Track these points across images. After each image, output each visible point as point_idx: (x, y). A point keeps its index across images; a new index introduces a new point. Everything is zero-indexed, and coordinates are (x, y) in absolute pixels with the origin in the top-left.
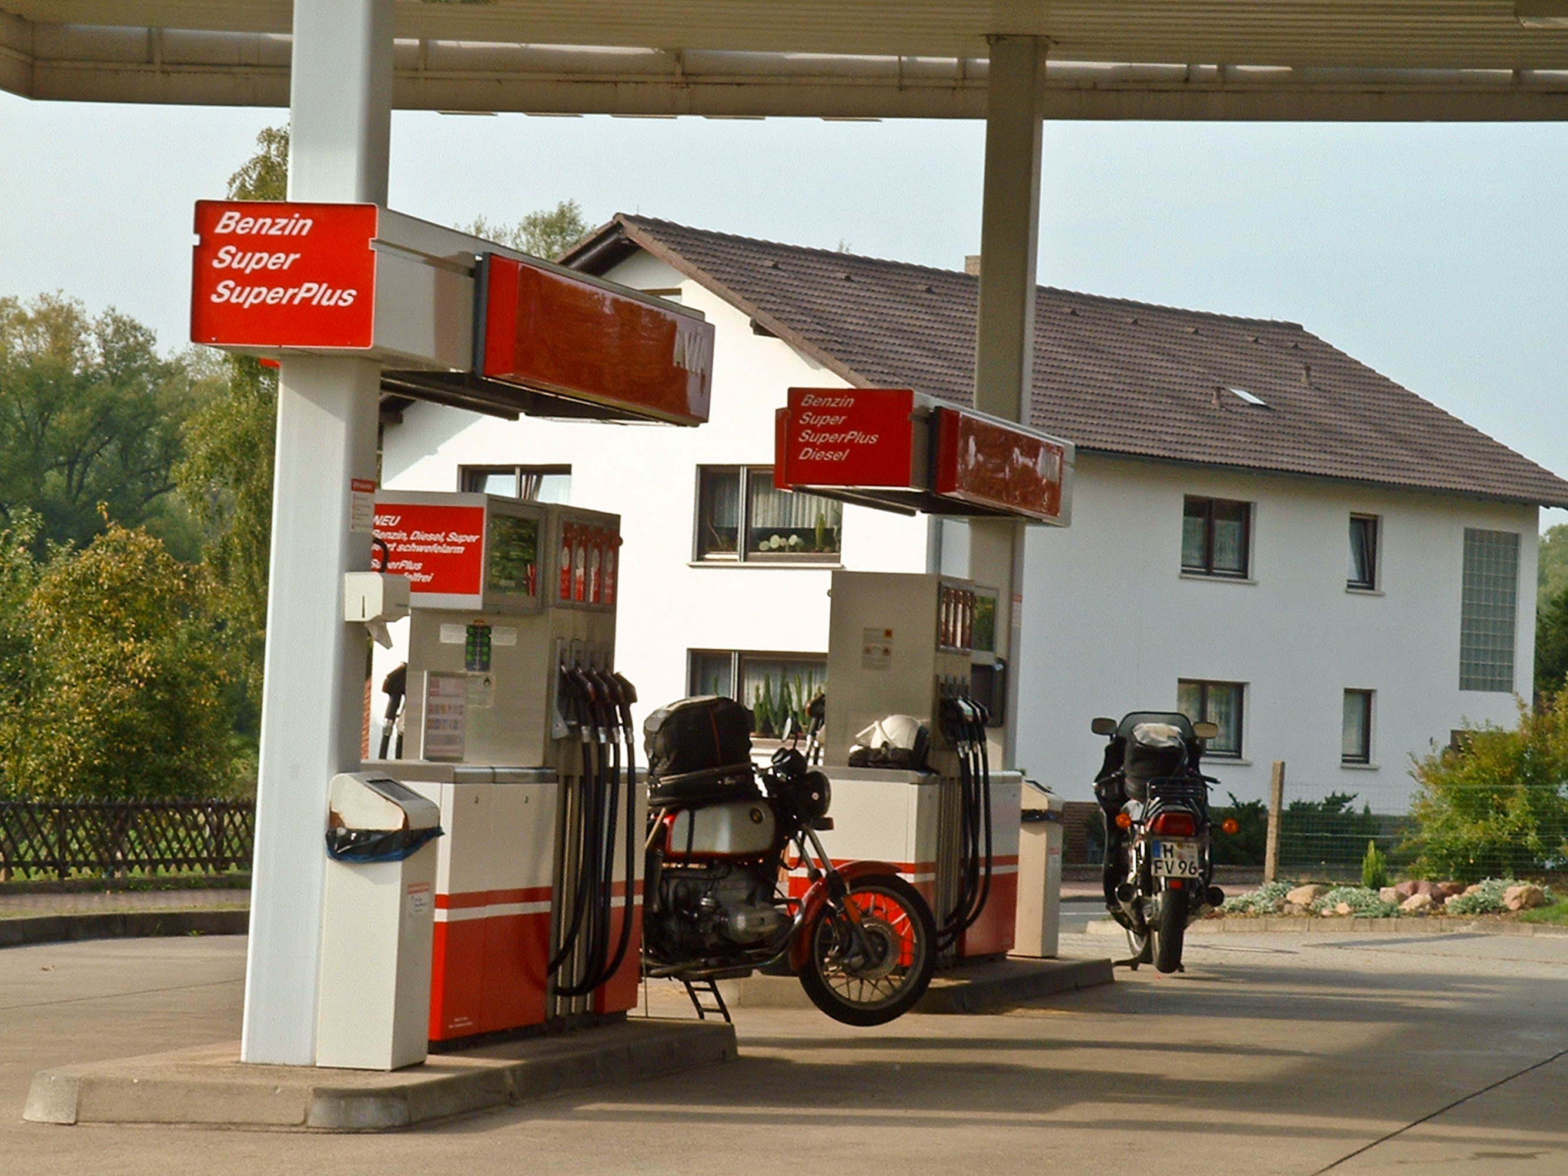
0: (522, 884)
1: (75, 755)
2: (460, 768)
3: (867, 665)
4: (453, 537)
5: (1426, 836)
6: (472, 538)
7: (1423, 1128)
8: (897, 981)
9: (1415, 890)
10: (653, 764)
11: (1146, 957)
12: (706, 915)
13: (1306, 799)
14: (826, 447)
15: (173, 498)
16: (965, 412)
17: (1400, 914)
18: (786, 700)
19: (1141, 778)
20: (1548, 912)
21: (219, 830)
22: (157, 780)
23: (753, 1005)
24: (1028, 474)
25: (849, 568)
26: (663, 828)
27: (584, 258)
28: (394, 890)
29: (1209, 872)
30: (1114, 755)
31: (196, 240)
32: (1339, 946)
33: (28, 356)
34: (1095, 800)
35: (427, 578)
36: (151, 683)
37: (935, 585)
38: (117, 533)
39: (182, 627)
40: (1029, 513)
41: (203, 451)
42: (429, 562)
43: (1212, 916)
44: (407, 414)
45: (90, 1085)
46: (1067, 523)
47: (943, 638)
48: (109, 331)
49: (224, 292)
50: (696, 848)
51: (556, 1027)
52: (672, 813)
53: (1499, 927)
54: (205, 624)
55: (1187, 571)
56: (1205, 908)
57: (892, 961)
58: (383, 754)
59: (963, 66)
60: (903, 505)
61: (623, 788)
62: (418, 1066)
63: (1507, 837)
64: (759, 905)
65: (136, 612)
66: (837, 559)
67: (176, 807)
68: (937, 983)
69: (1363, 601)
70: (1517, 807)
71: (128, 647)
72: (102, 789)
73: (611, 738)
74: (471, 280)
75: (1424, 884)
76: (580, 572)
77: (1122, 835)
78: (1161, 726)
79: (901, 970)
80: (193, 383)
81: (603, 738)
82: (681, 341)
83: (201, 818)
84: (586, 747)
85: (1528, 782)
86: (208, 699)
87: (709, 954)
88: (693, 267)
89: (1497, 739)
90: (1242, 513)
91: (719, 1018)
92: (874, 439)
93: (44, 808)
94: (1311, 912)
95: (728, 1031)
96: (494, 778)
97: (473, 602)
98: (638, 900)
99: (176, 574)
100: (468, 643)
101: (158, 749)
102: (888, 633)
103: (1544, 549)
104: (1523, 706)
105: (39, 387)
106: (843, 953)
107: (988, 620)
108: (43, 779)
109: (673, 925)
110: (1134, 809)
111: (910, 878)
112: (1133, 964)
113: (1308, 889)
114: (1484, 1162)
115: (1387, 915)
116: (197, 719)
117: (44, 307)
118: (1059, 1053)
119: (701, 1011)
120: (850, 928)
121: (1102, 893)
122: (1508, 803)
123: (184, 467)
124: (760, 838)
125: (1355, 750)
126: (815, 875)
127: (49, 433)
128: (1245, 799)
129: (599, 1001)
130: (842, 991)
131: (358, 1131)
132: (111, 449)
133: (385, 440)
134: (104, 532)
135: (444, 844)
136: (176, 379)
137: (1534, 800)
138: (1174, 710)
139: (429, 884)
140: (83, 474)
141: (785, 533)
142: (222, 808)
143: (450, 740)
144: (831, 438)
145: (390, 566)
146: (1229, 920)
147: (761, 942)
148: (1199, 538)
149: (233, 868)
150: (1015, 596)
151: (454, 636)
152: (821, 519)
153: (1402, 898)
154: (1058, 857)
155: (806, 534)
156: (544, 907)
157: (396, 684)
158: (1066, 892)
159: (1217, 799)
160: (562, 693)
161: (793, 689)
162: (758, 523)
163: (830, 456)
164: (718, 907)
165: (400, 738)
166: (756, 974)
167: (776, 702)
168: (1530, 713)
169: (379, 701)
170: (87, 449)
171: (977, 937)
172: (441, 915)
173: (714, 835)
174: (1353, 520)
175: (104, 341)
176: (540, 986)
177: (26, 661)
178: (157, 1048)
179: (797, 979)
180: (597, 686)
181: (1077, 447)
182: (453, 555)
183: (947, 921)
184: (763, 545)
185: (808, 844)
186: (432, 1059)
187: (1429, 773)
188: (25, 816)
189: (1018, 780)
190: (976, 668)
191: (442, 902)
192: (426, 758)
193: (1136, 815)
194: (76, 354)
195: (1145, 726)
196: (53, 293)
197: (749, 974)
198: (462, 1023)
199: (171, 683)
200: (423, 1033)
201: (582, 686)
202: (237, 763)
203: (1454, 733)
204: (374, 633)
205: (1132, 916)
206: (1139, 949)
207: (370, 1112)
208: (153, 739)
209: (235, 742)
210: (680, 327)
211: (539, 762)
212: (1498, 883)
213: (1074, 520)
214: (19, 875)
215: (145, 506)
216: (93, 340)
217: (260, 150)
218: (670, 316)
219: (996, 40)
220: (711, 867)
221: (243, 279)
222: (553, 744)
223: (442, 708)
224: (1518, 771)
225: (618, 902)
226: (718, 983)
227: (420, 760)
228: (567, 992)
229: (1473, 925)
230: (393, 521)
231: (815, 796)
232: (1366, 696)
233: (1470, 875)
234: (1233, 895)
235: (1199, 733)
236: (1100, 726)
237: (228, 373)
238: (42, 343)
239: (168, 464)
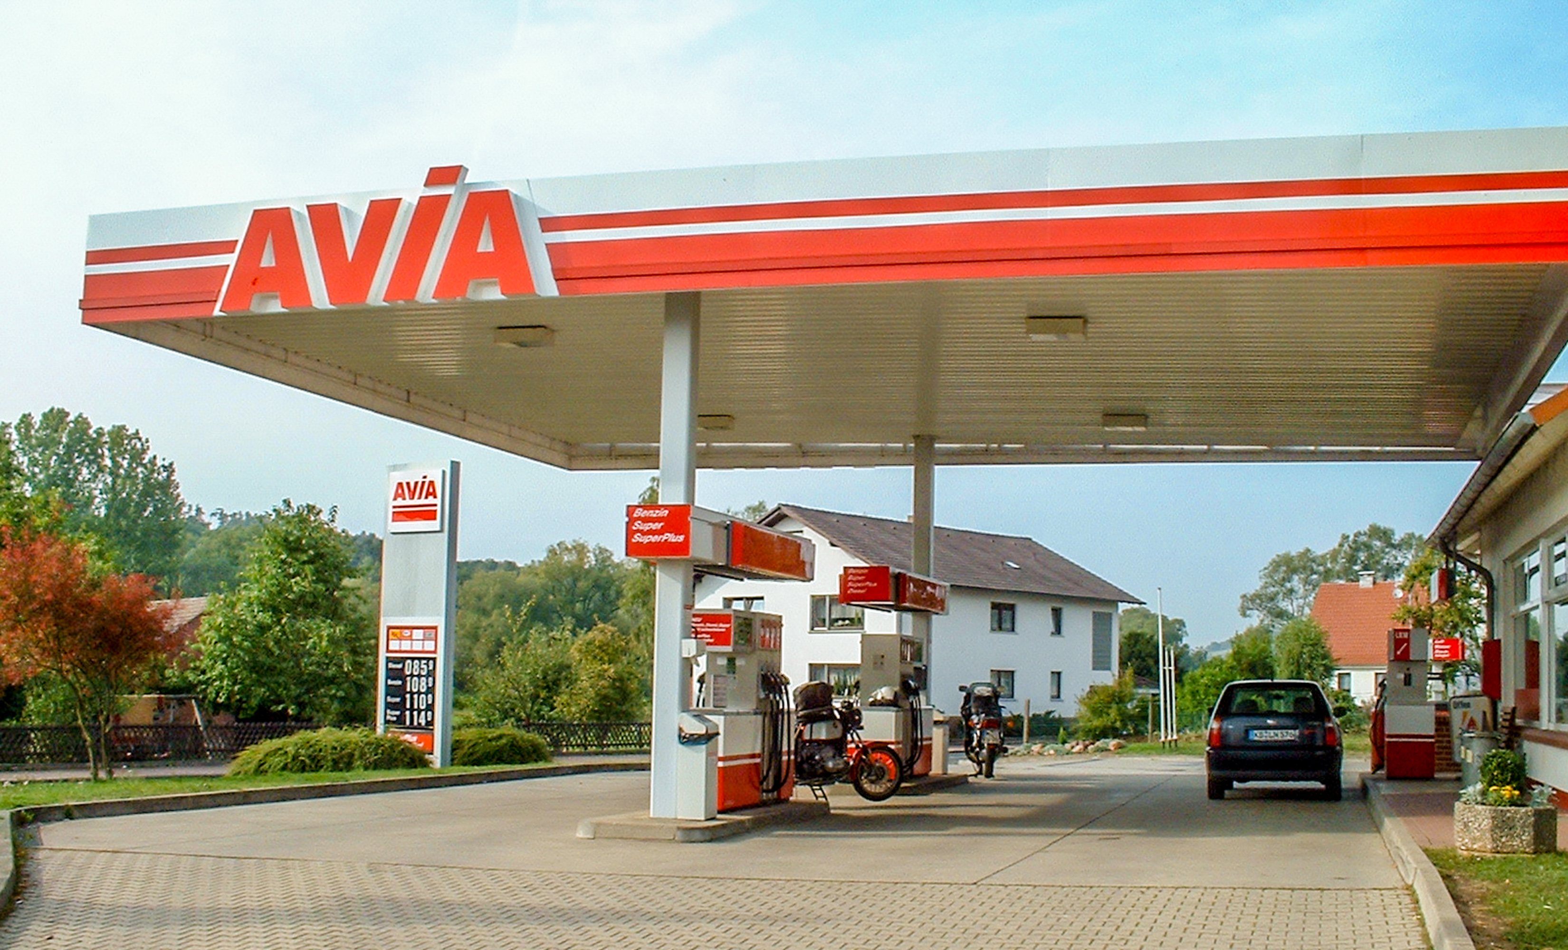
0: (749, 752)
1: (588, 706)
2: (726, 710)
3: (875, 668)
4: (721, 625)
5: (1081, 724)
6: (728, 626)
7: (1081, 831)
8: (889, 785)
9: (1077, 744)
10: (797, 706)
11: (980, 773)
12: (818, 762)
13: (1038, 713)
14: (858, 588)
15: (620, 612)
16: (909, 574)
17: (1073, 753)
18: (845, 682)
19: (977, 707)
20: (1124, 750)
21: (640, 733)
22: (618, 715)
23: (836, 794)
24: (933, 594)
25: (868, 633)
26: (801, 731)
27: (767, 520)
28: (704, 754)
29: (1002, 740)
30: (967, 699)
31: (627, 519)
32: (1050, 766)
33: (569, 562)
34: (960, 715)
35: (712, 641)
36: (614, 680)
37: (899, 639)
38: (601, 625)
39: (625, 659)
40: (933, 610)
41: (630, 594)
42: (713, 635)
43: (1004, 756)
44: (703, 579)
45: (599, 825)
46: (947, 614)
47: (903, 658)
48: (597, 552)
49: (637, 538)
50: (814, 737)
51: (764, 804)
52: (804, 725)
53: (1107, 757)
54: (633, 658)
55: (993, 630)
56: (1002, 754)
57: (887, 777)
58: (698, 705)
59: (905, 447)
60: (888, 608)
61: (786, 717)
62: (713, 819)
63: (1109, 724)
64: (837, 758)
65: (608, 654)
66: (863, 629)
67: (624, 725)
68: (903, 785)
69: (1057, 639)
70: (1113, 713)
71: (606, 666)
72: (599, 718)
73: (781, 698)
74: (726, 531)
75: (1080, 742)
76: (767, 636)
77: (970, 729)
78: (984, 688)
79: (890, 781)
80: (627, 570)
81: (778, 698)
82: (803, 551)
83: (634, 729)
84: (771, 702)
85: (1117, 703)
86: (634, 685)
87: (819, 776)
88: (807, 523)
89: (1106, 688)
90: (1012, 608)
91: (824, 800)
92: (875, 584)
93: (578, 725)
94: (1040, 754)
95: (827, 804)
96: (738, 714)
97: (729, 649)
98: (792, 757)
99: (623, 640)
100: (728, 664)
101: (618, 703)
102: (883, 657)
103: (1121, 618)
104: (1114, 675)
105: (573, 573)
106: (869, 775)
107: (920, 649)
108: (578, 715)
109: (805, 766)
110: (975, 718)
111: (892, 747)
112: (976, 776)
113: (1039, 745)
114: (1101, 842)
115: (1067, 754)
116: (631, 692)
117: (574, 544)
118: (949, 809)
119: (817, 797)
120: (871, 766)
121: (963, 749)
122: (1110, 711)
123: (624, 601)
124: (837, 734)
125: (1055, 694)
126: (857, 747)
127: (576, 589)
128: (1016, 714)
129: (779, 794)
130: (869, 789)
131: (694, 842)
132: (598, 595)
133: (696, 589)
134: (596, 625)
135: (720, 738)
136: (621, 568)
137: (1119, 709)
138: (989, 681)
139: (716, 753)
140: (589, 605)
141: (844, 620)
142: (641, 725)
143: (721, 700)
144: (859, 585)
145: (699, 636)
146: (1011, 758)
147: (839, 771)
148: (996, 618)
149: (645, 747)
150: (929, 641)
151: (722, 662)
152: (857, 614)
153: (1073, 747)
154: (947, 737)
155: (851, 620)
156: (758, 760)
157: (701, 680)
158: (951, 749)
159: (1005, 714)
160: (763, 682)
161: (848, 677)
162: (833, 617)
163: (859, 591)
164: (822, 759)
165: (704, 700)
166: (837, 783)
167: (842, 683)
168: (1117, 678)
169: (696, 686)
170: (590, 595)
171: (918, 768)
172: (721, 764)
173: (819, 733)
174: (1053, 610)
175: (596, 556)
176: (757, 789)
177: (571, 673)
178: (620, 812)
179: (851, 785)
180: (775, 679)
181: (952, 586)
182: (721, 632)
183: (907, 762)
184: (836, 624)
185: (855, 735)
186: (719, 816)
187: (1082, 701)
188: (572, 728)
189: (931, 710)
190: (916, 668)
191: (720, 759)
192: (714, 706)
193: (976, 721)
194: (586, 560)
195: (979, 688)
196: (577, 539)
197: (833, 783)
198: (730, 803)
199: (621, 679)
200: (715, 806)
201: (769, 679)
202: (646, 708)
203: (1091, 687)
204: (693, 661)
205: (975, 758)
206: (978, 770)
207: (697, 835)
208: (615, 700)
209: (644, 700)
210: (802, 546)
211: (754, 707)
212: (1107, 740)
213: (951, 612)
214: (571, 749)
215: (611, 616)
216: (591, 555)
217: (650, 485)
218: (799, 541)
219: (916, 437)
220: (819, 745)
221: (644, 533)
222: (760, 701)
223: (719, 688)
224: (1114, 699)
225: (785, 758)
226: (823, 787)
227: (711, 707)
228: (767, 791)
229: (1098, 756)
230: (699, 620)
231: (857, 717)
232: (1059, 674)
233: (1097, 738)
234: (1012, 749)
235: (998, 689)
236: (962, 689)
237: (640, 564)
238: (574, 557)
239: (618, 599)
